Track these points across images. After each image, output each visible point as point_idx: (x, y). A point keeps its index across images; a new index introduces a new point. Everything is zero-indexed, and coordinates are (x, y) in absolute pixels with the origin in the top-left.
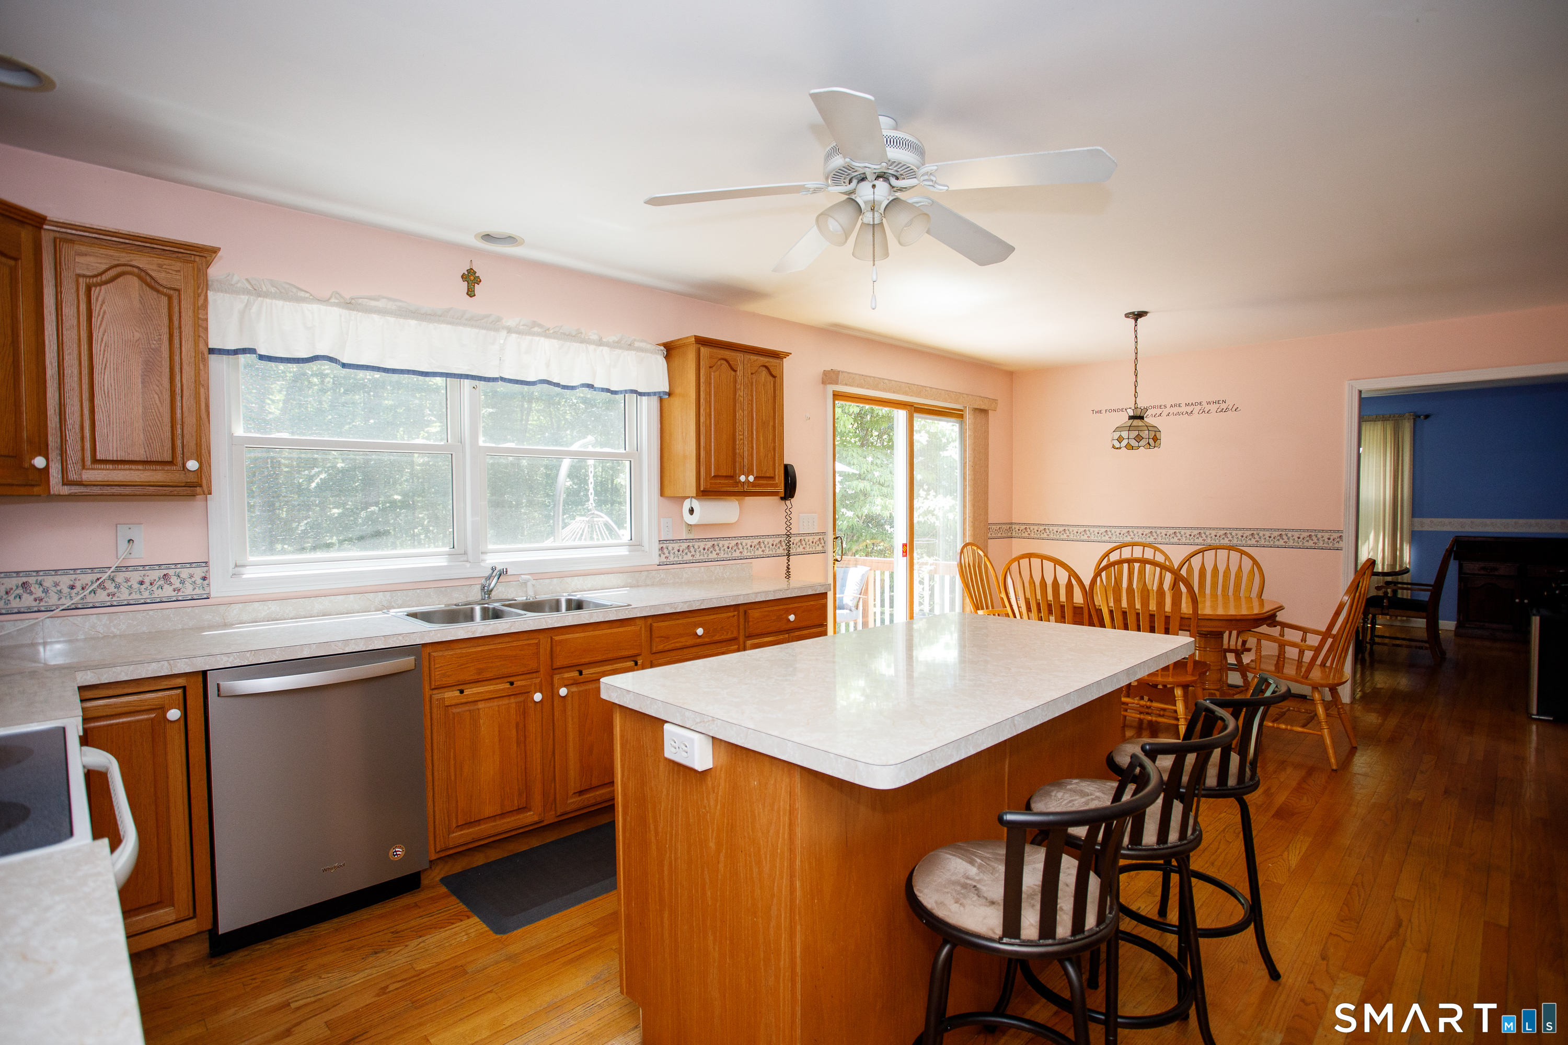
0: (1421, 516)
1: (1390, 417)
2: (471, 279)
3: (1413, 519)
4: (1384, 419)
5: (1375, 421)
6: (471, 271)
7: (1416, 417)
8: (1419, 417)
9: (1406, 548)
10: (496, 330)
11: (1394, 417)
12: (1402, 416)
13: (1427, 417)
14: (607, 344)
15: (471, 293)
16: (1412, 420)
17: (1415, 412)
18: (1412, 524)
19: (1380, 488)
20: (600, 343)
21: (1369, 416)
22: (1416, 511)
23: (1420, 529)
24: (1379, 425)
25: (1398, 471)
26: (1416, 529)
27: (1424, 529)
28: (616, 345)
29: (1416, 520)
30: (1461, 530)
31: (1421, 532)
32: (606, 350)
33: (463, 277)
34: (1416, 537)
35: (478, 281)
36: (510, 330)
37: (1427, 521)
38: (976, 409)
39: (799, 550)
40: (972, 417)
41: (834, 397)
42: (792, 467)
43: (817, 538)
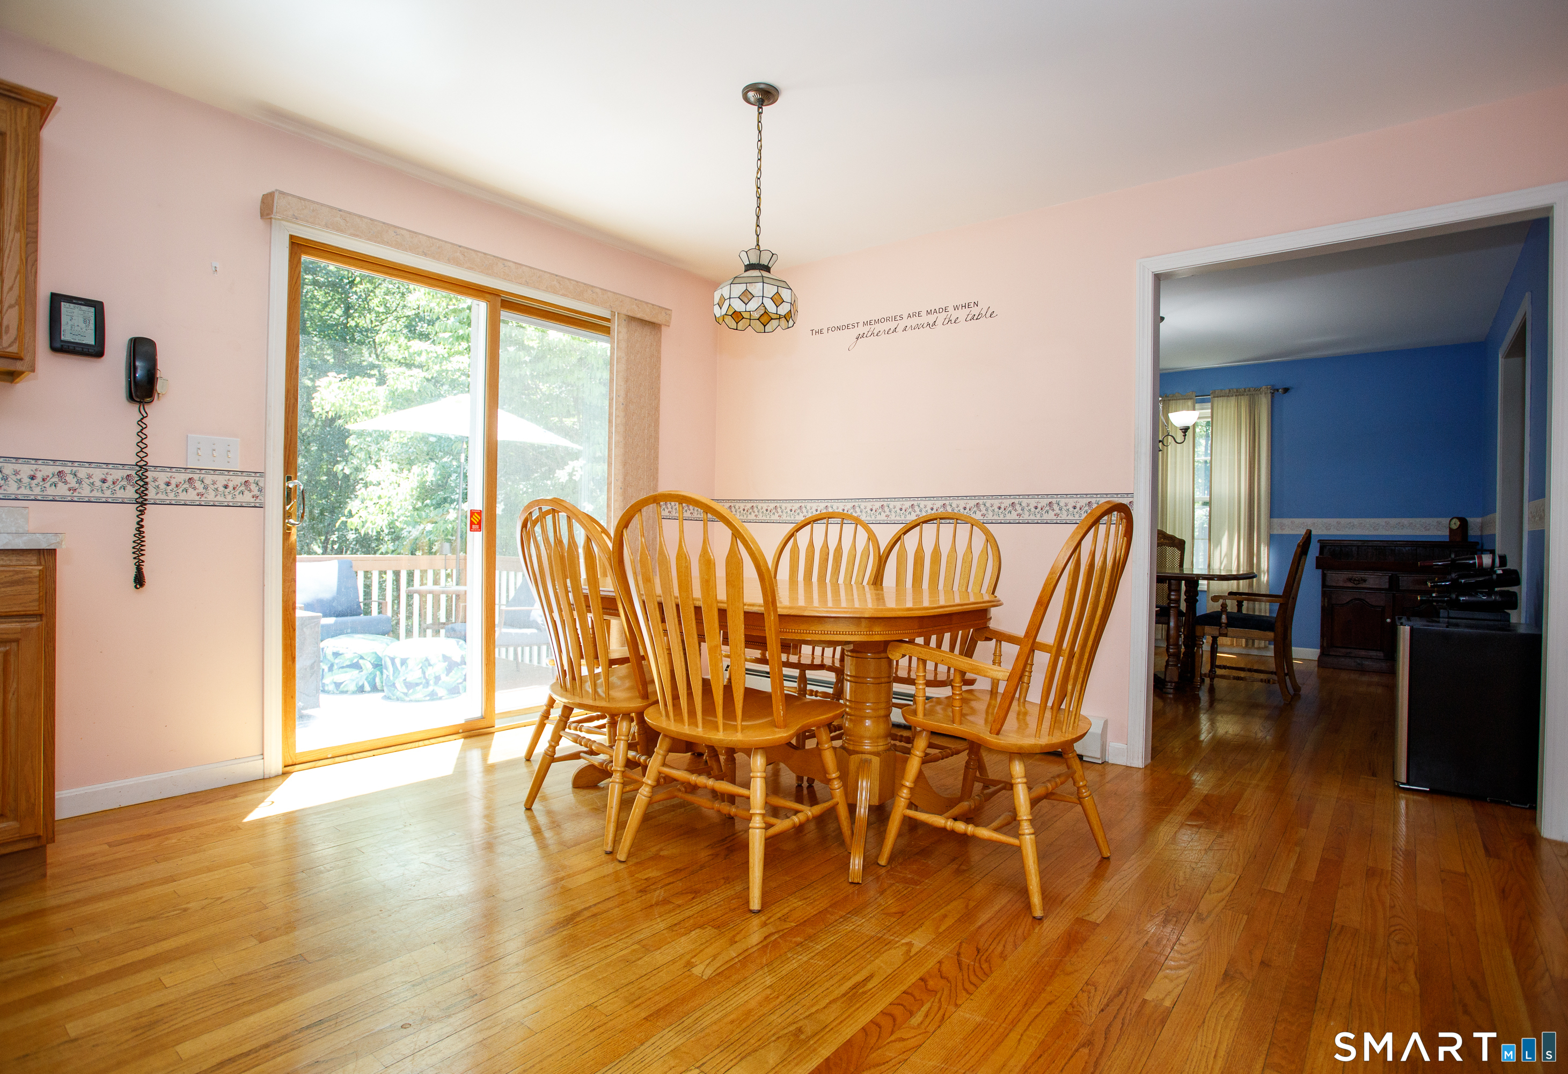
0: (1281, 516)
1: (1245, 391)
3: (1272, 519)
4: (1238, 393)
5: (1228, 396)
7: (1274, 391)
8: (1278, 391)
9: (1264, 550)
11: (1249, 391)
12: (1258, 390)
13: (1286, 390)
16: (1269, 396)
17: (1273, 386)
18: (1270, 526)
19: (1234, 481)
21: (1221, 390)
22: (1273, 513)
23: (1280, 532)
24: (1233, 401)
25: (1254, 459)
26: (1275, 532)
27: (1284, 532)
29: (1275, 520)
30: (1325, 532)
31: (1281, 536)
34: (1273, 540)
37: (1287, 521)
38: (632, 319)
39: (183, 497)
40: (624, 330)
41: (298, 246)
42: (150, 344)
43: (239, 480)
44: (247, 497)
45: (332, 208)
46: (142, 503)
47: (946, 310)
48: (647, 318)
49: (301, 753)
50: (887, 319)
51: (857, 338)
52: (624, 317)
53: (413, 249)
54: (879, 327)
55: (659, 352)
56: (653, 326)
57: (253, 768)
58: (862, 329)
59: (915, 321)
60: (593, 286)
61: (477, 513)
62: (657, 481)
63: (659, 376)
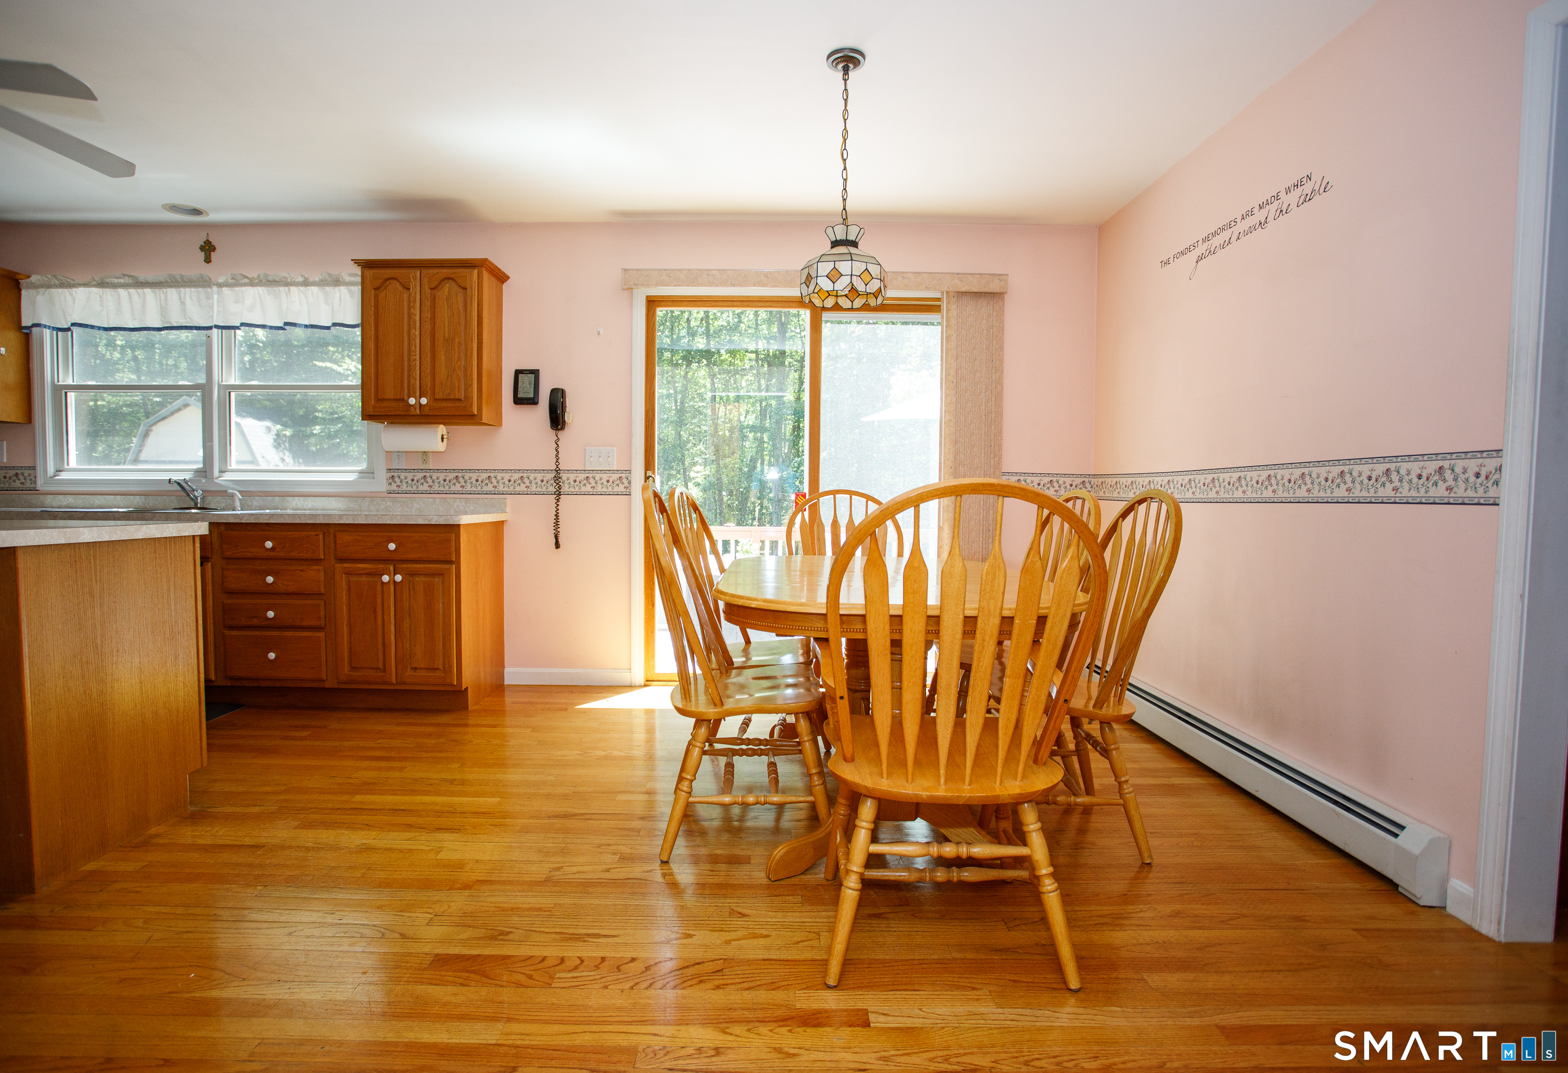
2: (208, 249)
6: (208, 243)
10: (210, 286)
14: (314, 284)
15: (208, 260)
20: (306, 283)
28: (322, 283)
32: (315, 289)
33: (202, 248)
35: (214, 249)
36: (220, 286)
38: (961, 294)
39: (583, 489)
40: (953, 307)
41: (652, 303)
42: (563, 391)
43: (616, 476)
44: (621, 488)
45: (659, 270)
46: (558, 494)
47: (1277, 197)
48: (975, 290)
49: (658, 674)
50: (1222, 229)
51: (1197, 262)
52: (953, 294)
53: (723, 284)
54: (1217, 241)
55: (1001, 321)
56: (994, 297)
57: (623, 677)
58: (1201, 249)
59: (1251, 221)
60: (903, 273)
61: (802, 496)
62: (1000, 457)
63: (1001, 348)
